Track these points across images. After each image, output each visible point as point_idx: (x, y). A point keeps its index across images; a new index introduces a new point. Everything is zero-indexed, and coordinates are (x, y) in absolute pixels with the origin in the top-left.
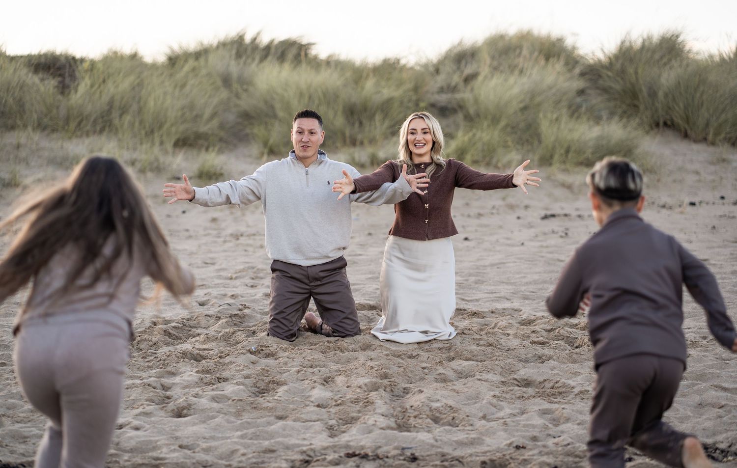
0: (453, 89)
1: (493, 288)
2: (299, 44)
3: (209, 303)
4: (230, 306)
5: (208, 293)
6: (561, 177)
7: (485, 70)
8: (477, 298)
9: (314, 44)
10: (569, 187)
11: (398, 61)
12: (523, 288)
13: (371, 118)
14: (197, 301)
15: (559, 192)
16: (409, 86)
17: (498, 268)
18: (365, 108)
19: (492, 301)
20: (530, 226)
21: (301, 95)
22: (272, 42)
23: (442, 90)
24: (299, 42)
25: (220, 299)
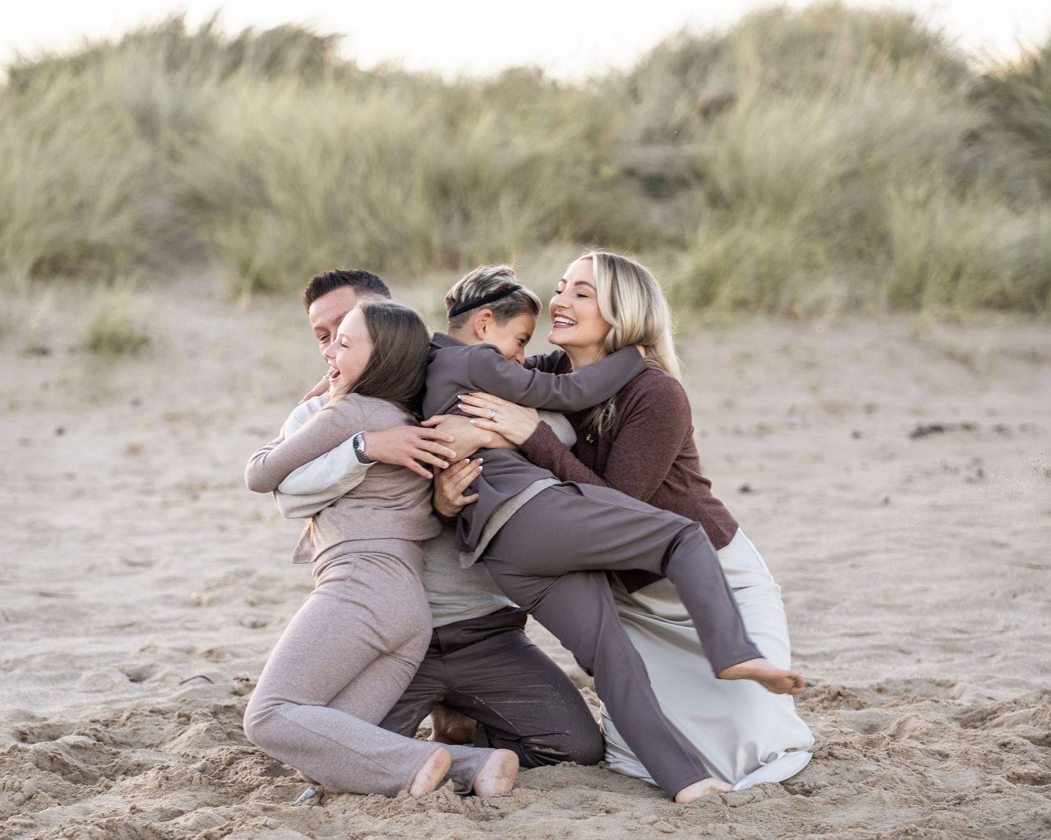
0: (676, 135)
1: (854, 620)
2: (309, 36)
3: (154, 673)
4: (209, 680)
5: (149, 647)
6: (945, 336)
7: (748, 92)
8: (827, 649)
9: (343, 36)
10: (964, 360)
11: (539, 73)
12: (933, 621)
13: (491, 201)
14: (122, 670)
15: (943, 372)
16: (576, 128)
17: (853, 566)
18: (475, 182)
19: (868, 657)
20: (887, 455)
21: (326, 153)
22: (247, 31)
23: (649, 138)
24: (311, 31)
25: (180, 662)
